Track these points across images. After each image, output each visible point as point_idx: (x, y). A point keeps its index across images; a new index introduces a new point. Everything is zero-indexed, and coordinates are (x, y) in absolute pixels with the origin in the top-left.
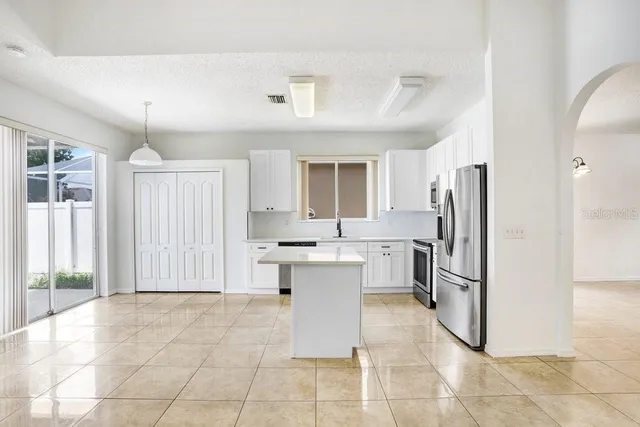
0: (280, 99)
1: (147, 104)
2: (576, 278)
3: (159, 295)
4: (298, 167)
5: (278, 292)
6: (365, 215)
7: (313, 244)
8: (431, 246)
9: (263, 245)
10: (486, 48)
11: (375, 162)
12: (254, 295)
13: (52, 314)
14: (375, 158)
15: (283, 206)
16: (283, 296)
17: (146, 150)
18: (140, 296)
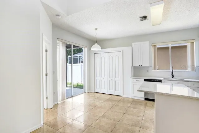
1: (96, 29)
3: (101, 94)
4: (152, 48)
5: (144, 99)
6: (186, 69)
7: (160, 81)
9: (138, 80)
11: (192, 43)
12: (134, 99)
13: (72, 97)
14: (192, 41)
15: (146, 64)
16: (146, 101)
17: (96, 45)
18: (96, 93)
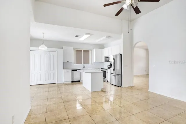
0: (77, 36)
1: (43, 33)
2: (134, 75)
4: (74, 51)
6: (89, 63)
7: (80, 70)
8: (107, 69)
10: (122, 34)
11: (91, 51)
14: (91, 50)
16: (72, 83)
17: (43, 45)
